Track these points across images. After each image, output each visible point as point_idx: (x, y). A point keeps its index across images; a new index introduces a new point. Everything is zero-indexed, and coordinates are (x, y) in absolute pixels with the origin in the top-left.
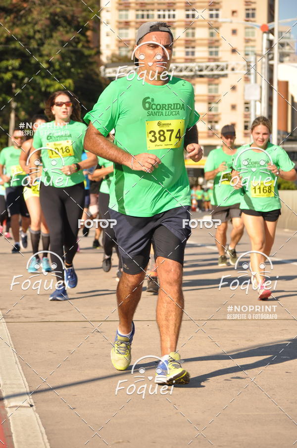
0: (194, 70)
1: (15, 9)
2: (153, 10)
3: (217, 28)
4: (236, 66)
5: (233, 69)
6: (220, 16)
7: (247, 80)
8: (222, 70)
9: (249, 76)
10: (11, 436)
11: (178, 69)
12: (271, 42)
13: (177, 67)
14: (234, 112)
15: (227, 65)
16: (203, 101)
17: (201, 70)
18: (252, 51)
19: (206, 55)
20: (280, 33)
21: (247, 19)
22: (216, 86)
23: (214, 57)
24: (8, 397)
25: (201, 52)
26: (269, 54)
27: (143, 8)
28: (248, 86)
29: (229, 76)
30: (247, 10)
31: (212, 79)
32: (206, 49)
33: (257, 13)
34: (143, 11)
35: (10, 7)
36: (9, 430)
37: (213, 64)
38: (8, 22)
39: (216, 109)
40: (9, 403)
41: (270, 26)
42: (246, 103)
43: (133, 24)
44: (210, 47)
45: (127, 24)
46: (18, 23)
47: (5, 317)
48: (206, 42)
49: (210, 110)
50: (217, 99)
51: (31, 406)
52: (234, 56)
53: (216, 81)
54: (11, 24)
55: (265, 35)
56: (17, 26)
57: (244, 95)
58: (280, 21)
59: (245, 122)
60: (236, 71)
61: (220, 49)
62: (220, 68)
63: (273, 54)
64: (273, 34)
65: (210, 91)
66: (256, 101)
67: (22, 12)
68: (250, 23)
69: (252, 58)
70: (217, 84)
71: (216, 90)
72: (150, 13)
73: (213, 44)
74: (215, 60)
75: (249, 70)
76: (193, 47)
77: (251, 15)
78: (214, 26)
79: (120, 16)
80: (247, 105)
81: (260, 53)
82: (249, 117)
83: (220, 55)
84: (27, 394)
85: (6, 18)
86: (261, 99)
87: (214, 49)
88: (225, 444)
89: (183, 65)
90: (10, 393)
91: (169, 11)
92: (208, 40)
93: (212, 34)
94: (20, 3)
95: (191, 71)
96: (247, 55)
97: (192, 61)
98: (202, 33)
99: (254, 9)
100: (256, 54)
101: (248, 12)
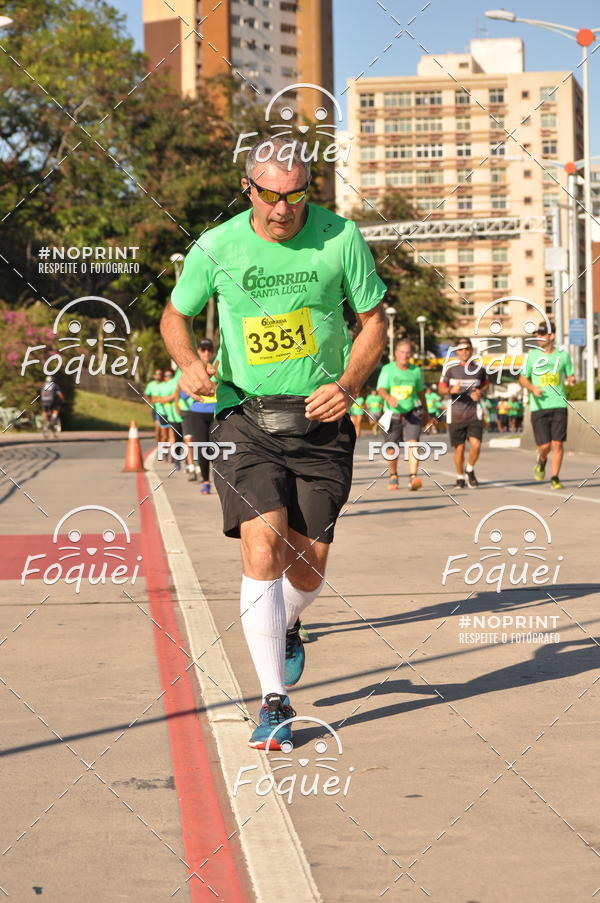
0: (471, 229)
1: (213, 150)
2: (410, 145)
3: (503, 169)
4: (530, 223)
5: (527, 227)
6: (506, 151)
7: (548, 241)
8: (512, 228)
9: (551, 237)
10: (218, 762)
11: (449, 228)
12: (580, 188)
13: (446, 226)
14: (530, 288)
15: (519, 221)
16: (485, 273)
17: (481, 229)
18: (554, 201)
19: (488, 207)
20: (593, 176)
21: (546, 155)
22: (504, 252)
23: (499, 209)
24: (213, 707)
25: (481, 204)
26: (578, 205)
27: (396, 143)
28: (549, 251)
29: (522, 236)
30: (544, 142)
31: (498, 242)
32: (487, 198)
33: (560, 147)
34: (395, 146)
35: (205, 147)
36: (215, 753)
37: (498, 221)
38: (204, 168)
39: (505, 284)
40: (214, 715)
41: (579, 164)
42: (547, 275)
43: (381, 165)
44: (493, 196)
45: (373, 166)
46: (218, 168)
47: (205, 592)
48: (488, 189)
49: (496, 285)
50: (505, 270)
51: (246, 719)
52: (528, 208)
53: (504, 244)
54: (207, 171)
55: (572, 178)
56: (216, 173)
57: (544, 264)
58: (592, 158)
59: (548, 302)
60: (531, 230)
61: (508, 198)
62: (508, 226)
63: (584, 204)
64: (583, 176)
65: (495, 258)
66: (561, 272)
67: (223, 154)
68: (549, 160)
69: (554, 211)
70: (505, 249)
71: (504, 257)
72: (406, 149)
73: (498, 191)
74: (501, 214)
75: (550, 228)
76: (470, 197)
77: (550, 150)
78: (497, 166)
79: (363, 155)
80: (549, 278)
81: (565, 203)
82: (553, 296)
83: (508, 206)
84: (240, 702)
85: (199, 163)
86: (568, 269)
87: (499, 199)
88: (524, 768)
89: (455, 223)
90: (216, 702)
91: (433, 145)
92: (490, 185)
93: (495, 178)
94: (220, 141)
95: (467, 230)
96: (547, 206)
97: (468, 216)
98: (481, 177)
99: (555, 142)
100: (559, 205)
101: (546, 145)
